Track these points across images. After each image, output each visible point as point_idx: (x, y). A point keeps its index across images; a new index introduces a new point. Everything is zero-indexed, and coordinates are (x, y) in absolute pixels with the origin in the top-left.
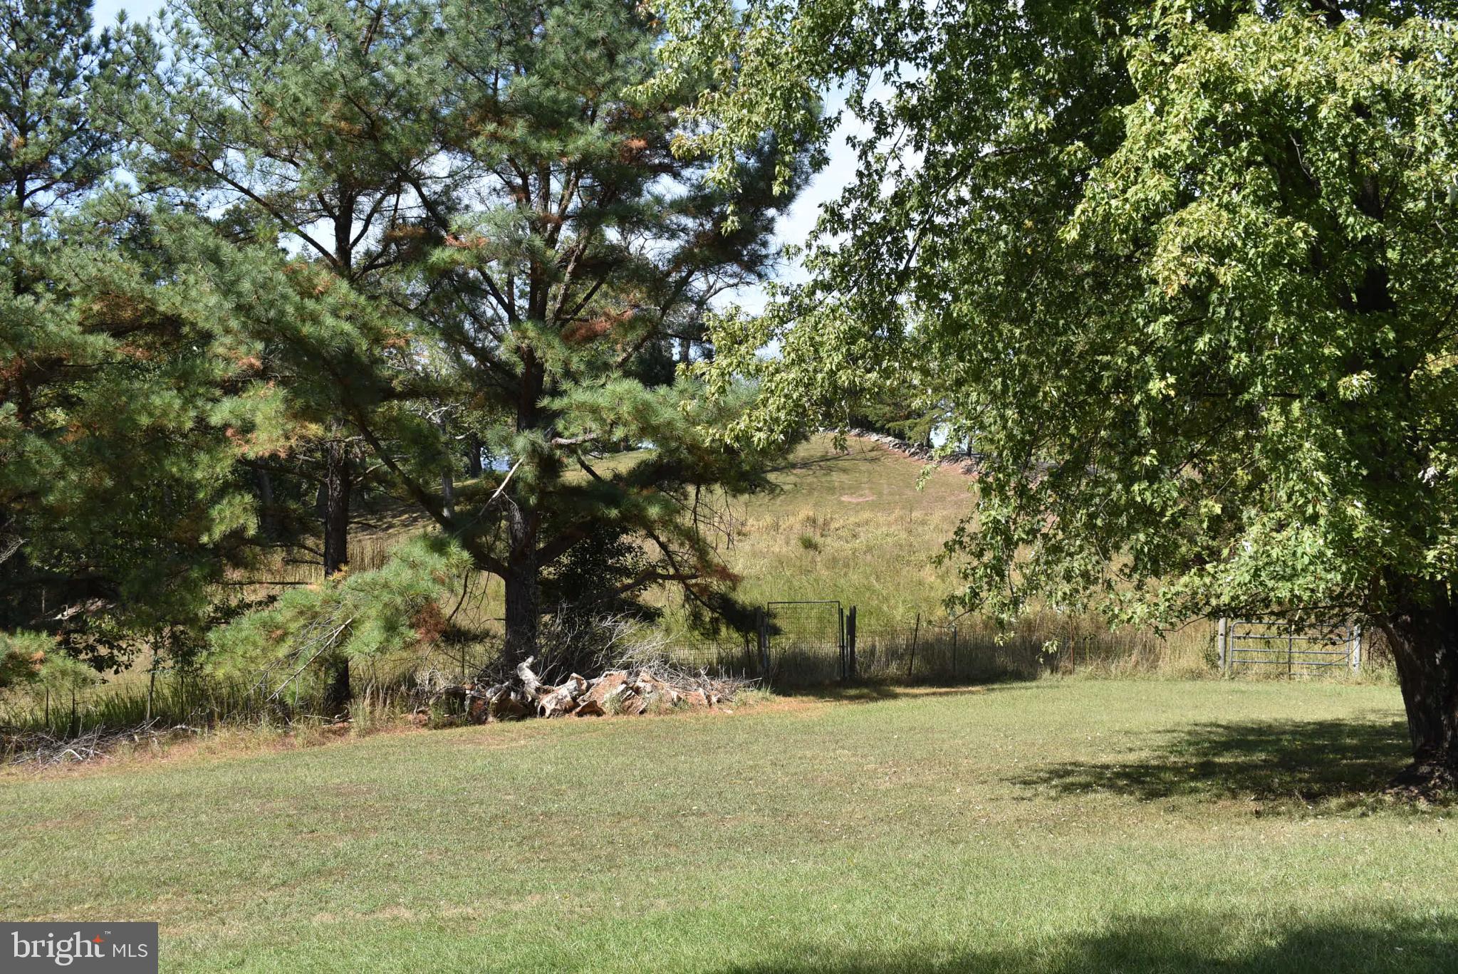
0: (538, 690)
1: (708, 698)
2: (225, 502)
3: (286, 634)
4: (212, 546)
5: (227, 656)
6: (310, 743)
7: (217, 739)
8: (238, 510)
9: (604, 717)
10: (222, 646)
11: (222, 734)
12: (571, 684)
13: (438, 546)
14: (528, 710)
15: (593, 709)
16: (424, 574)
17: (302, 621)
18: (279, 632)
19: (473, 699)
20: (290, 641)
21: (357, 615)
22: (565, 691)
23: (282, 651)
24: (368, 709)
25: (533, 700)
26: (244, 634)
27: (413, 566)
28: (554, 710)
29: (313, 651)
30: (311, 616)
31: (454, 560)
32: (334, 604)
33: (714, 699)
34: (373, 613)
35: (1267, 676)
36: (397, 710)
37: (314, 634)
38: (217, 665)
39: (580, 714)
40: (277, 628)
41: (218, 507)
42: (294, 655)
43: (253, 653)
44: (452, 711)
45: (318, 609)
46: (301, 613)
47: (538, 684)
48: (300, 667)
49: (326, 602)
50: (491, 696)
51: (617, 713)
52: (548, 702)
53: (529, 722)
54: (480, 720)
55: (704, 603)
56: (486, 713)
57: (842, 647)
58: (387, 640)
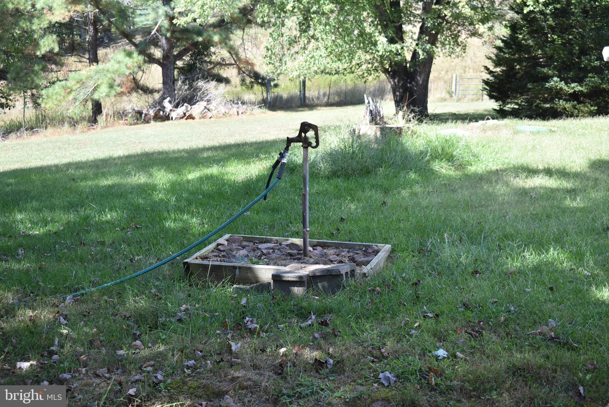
0: (171, 110)
1: (238, 112)
2: (45, 38)
3: (71, 91)
4: (41, 56)
5: (50, 100)
6: (83, 132)
7: (48, 132)
8: (51, 42)
9: (195, 120)
10: (48, 96)
11: (50, 130)
12: (184, 107)
13: (129, 54)
14: (167, 118)
15: (191, 117)
16: (123, 66)
17: (78, 85)
18: (69, 90)
19: (146, 115)
20: (73, 93)
21: (99, 83)
22: (181, 110)
23: (71, 97)
24: (104, 119)
25: (169, 114)
26: (56, 91)
27: (119, 62)
28: (176, 118)
29: (82, 97)
30: (81, 83)
31: (135, 60)
32: (90, 78)
33: (240, 113)
34: (105, 81)
35: (472, 100)
36: (116, 119)
37: (83, 91)
38: (46, 103)
39: (186, 119)
40: (68, 88)
41: (43, 40)
42: (75, 99)
43: (59, 98)
44: (138, 119)
45: (84, 80)
46: (78, 82)
47: (171, 108)
48: (77, 103)
49: (87, 78)
50: (152, 113)
51: (200, 118)
52: (174, 115)
53: (167, 122)
54: (148, 122)
55: (247, 75)
56: (150, 119)
57: (300, 92)
58: (110, 92)
